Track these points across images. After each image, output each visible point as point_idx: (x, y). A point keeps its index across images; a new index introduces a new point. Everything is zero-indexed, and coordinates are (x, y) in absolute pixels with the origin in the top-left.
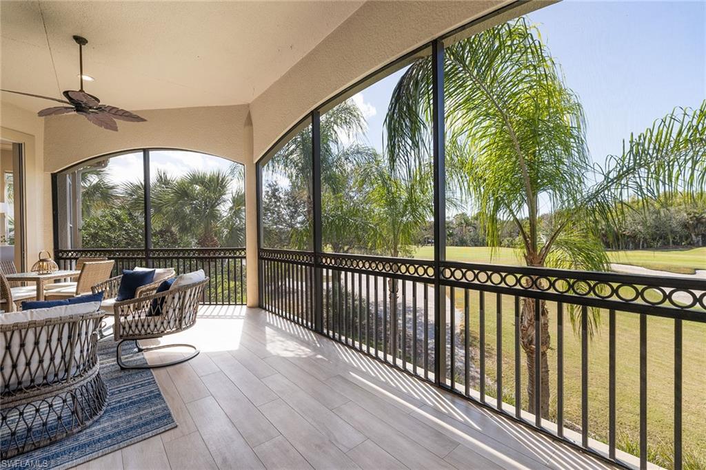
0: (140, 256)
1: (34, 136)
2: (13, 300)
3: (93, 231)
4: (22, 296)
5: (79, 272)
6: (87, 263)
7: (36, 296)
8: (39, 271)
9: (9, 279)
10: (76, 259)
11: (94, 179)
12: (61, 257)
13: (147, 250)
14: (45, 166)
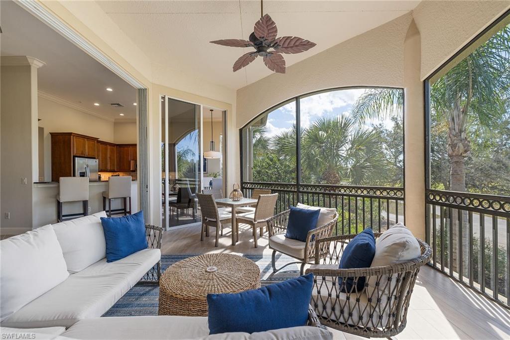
0: (293, 190)
1: (231, 105)
2: (220, 220)
3: (258, 169)
4: (225, 218)
5: (256, 201)
6: (261, 195)
7: (231, 217)
8: (233, 198)
9: (218, 203)
10: (252, 189)
11: (258, 136)
12: (243, 186)
13: (298, 185)
14: (237, 124)
